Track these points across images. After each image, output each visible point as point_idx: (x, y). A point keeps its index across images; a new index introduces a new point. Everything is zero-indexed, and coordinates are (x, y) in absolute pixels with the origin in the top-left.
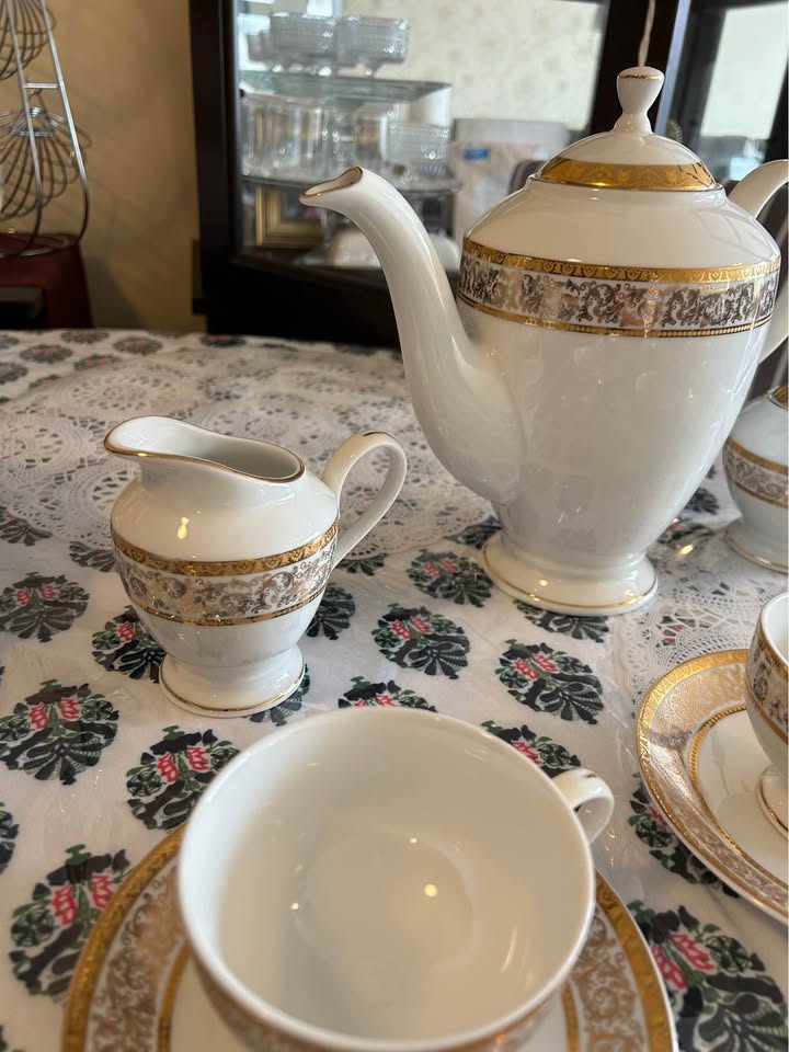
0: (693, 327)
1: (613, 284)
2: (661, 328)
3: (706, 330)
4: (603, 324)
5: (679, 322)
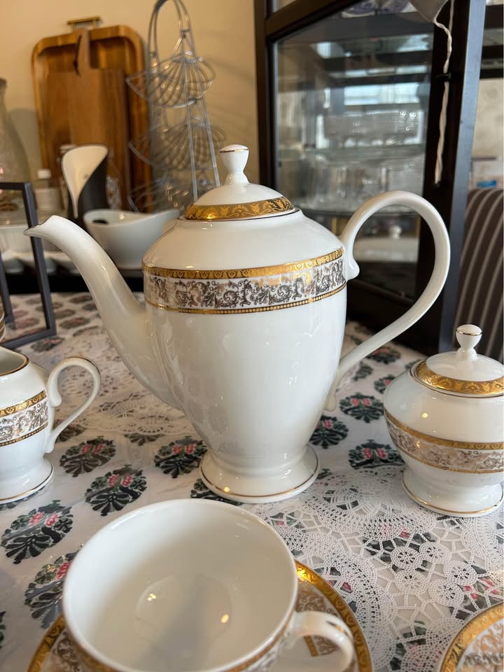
0: (263, 305)
1: (205, 282)
2: (241, 308)
3: (273, 306)
4: (204, 307)
5: (199, 304)
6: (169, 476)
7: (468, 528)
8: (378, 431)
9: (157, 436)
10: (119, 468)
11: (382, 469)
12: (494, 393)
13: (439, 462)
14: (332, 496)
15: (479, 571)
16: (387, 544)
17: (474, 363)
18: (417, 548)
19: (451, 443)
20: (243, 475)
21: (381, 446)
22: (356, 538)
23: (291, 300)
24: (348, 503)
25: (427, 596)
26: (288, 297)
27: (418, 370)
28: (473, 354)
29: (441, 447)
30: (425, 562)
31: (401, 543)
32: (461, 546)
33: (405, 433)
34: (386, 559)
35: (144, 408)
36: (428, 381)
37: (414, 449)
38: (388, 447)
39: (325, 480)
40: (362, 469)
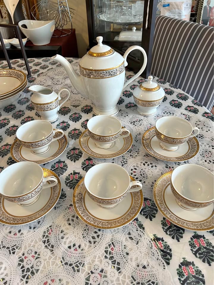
6: (86, 114)
7: (149, 118)
8: (131, 100)
9: (79, 105)
10: (74, 113)
11: (132, 108)
12: (155, 90)
13: (144, 105)
14: (122, 114)
15: (150, 124)
16: (134, 122)
17: (152, 84)
18: (139, 122)
19: (146, 101)
20: (104, 112)
21: (132, 103)
22: (128, 121)
23: (115, 75)
24: (126, 115)
25: (141, 129)
26: (114, 74)
27: (140, 86)
28: (151, 82)
29: (144, 102)
30: (141, 124)
31: (136, 121)
32: (148, 121)
33: (137, 100)
34: (134, 124)
35: (72, 98)
36: (142, 89)
37: (139, 103)
38: (134, 103)
39: (120, 112)
40: (128, 108)
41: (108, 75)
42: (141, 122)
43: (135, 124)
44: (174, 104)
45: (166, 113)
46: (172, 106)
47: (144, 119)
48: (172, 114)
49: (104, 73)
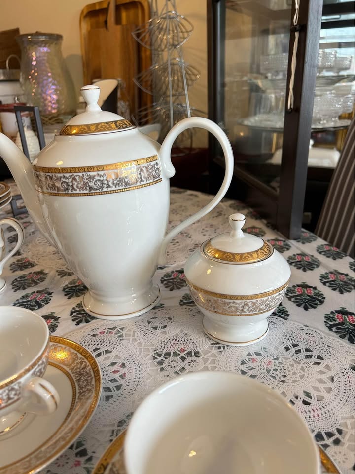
41: (77, 186)
42: (189, 359)
43: (165, 365)
44: (339, 324)
45: (293, 350)
46: (327, 330)
47: (206, 352)
48: (314, 360)
49: (66, 178)
